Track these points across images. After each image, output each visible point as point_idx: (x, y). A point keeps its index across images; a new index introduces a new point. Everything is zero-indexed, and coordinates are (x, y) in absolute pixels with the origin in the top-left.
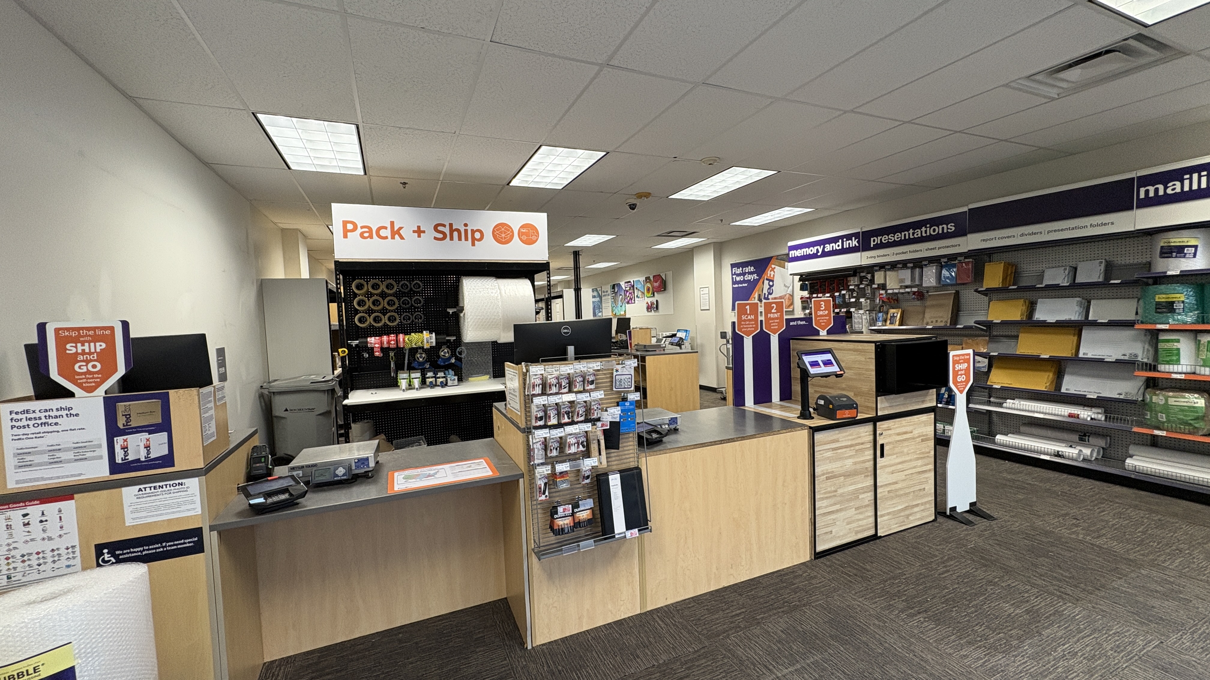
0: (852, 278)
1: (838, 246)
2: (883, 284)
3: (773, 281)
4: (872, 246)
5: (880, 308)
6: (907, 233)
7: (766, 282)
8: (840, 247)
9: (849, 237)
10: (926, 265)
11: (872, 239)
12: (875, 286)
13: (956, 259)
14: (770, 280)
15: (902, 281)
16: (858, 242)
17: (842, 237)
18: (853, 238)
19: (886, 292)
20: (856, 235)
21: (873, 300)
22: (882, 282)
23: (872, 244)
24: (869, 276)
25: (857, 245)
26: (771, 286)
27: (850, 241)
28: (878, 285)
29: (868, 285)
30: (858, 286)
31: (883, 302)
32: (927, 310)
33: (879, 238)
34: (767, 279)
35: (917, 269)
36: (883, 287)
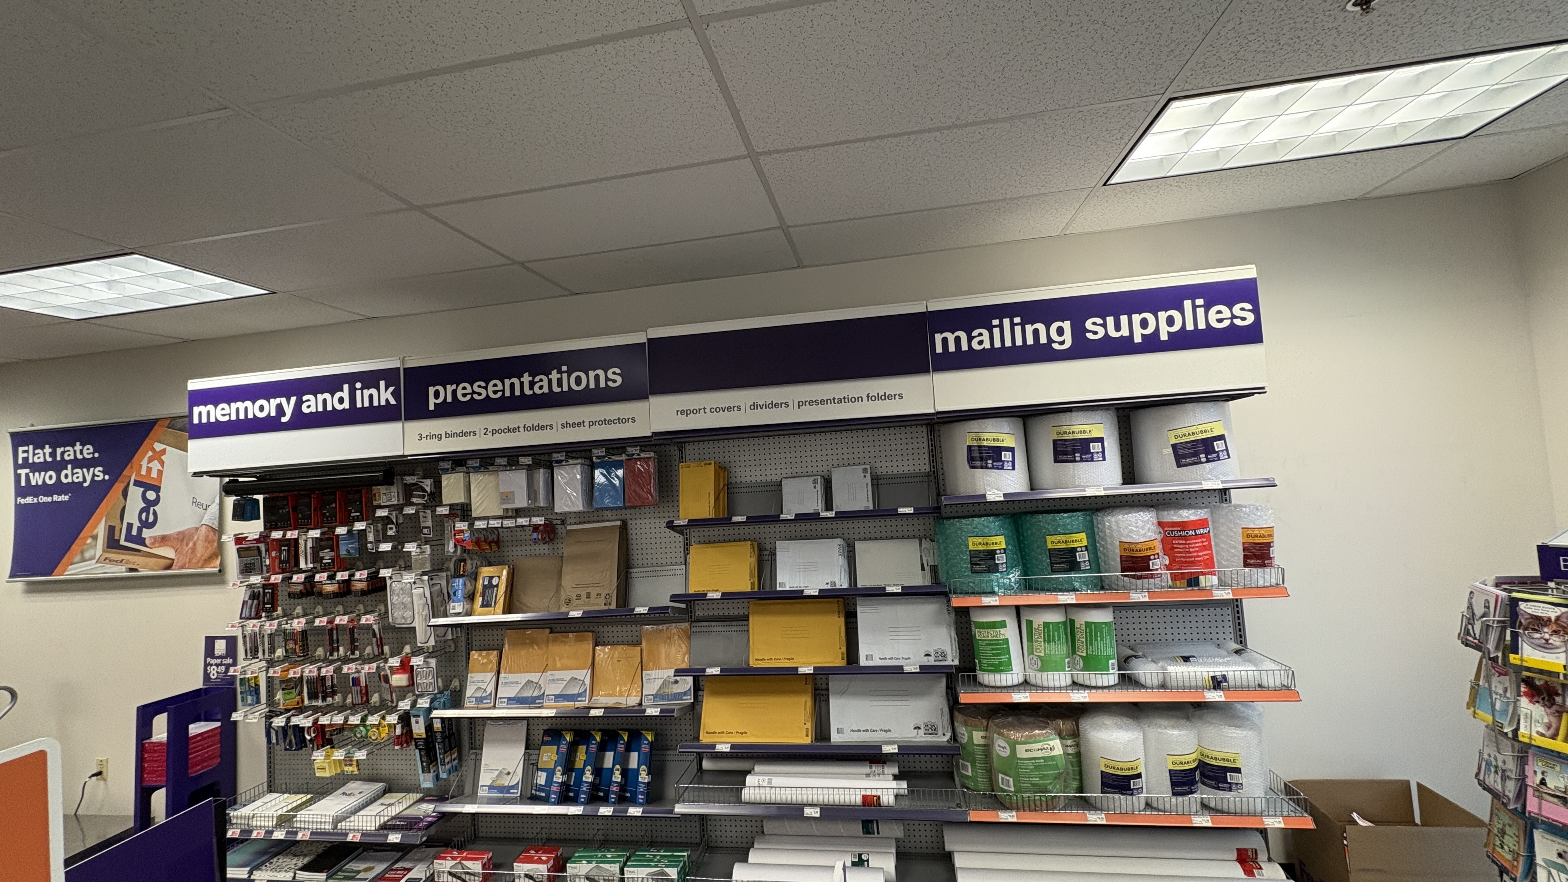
0: (382, 489)
1: (341, 401)
2: (462, 505)
3: (157, 489)
4: (432, 407)
5: (457, 569)
6: (515, 381)
7: (135, 492)
8: (346, 405)
9: (370, 379)
10: (560, 462)
11: (432, 390)
12: (442, 511)
13: (623, 450)
14: (147, 486)
15: (506, 497)
16: (395, 394)
17: (350, 378)
18: (382, 384)
19: (471, 525)
20: (389, 376)
21: (438, 543)
22: (460, 499)
23: (432, 401)
24: (428, 484)
25: (393, 401)
26: (150, 504)
27: (373, 391)
28: (451, 506)
29: (425, 507)
30: (399, 508)
31: (464, 550)
32: (566, 569)
33: (450, 388)
34: (137, 483)
35: (542, 470)
36: (463, 511)
